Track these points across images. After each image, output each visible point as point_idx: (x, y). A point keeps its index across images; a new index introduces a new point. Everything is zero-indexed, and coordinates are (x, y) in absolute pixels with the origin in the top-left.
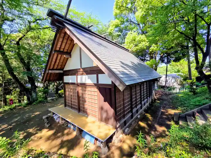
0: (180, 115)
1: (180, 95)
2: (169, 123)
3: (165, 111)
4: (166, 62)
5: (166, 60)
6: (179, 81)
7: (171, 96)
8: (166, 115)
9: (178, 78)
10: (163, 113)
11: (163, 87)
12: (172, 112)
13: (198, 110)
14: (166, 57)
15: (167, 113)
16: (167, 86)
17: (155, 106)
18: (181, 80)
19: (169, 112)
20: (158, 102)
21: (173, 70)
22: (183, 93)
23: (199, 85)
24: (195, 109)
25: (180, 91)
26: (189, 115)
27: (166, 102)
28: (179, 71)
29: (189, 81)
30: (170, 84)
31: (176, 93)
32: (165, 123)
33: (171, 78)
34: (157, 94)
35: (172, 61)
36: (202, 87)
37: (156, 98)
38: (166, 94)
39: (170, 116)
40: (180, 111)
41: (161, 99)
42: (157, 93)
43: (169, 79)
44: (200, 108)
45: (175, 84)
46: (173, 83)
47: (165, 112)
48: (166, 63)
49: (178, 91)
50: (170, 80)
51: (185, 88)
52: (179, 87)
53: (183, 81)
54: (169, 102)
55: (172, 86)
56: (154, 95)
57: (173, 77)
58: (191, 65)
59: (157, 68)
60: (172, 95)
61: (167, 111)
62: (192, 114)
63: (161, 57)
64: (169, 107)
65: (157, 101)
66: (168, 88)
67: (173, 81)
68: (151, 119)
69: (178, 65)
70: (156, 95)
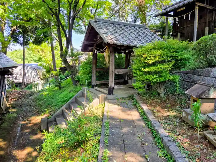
0: (49, 120)
1: (45, 93)
2: (35, 137)
3: (26, 122)
4: (22, 42)
5: (21, 39)
6: (41, 74)
7: (32, 97)
8: (29, 128)
9: (40, 69)
10: (23, 127)
11: (19, 85)
12: (37, 119)
13: (66, 106)
14: (21, 33)
15: (30, 123)
16: (25, 83)
17: (9, 119)
18: (44, 72)
19: (33, 122)
20: (14, 110)
21: (31, 58)
22: (48, 90)
23: (63, 77)
24: (63, 107)
25: (43, 88)
26: (58, 116)
27: (27, 107)
28: (40, 59)
29: (54, 73)
30: (29, 80)
31: (40, 92)
32: (29, 140)
33: (30, 70)
34: (10, 99)
35: (31, 41)
36: (66, 79)
37: (8, 106)
38: (25, 96)
39: (35, 127)
40: (47, 115)
41: (18, 106)
42: (10, 97)
43: (28, 72)
44: (68, 103)
45: (36, 78)
46: (34, 77)
47: (27, 124)
48: (21, 44)
49: (41, 88)
50: (30, 72)
51: (49, 83)
52: (42, 82)
53: (46, 74)
54: (31, 106)
55: (32, 82)
56: (5, 99)
57: (33, 68)
58: (55, 51)
59: (6, 50)
60: (35, 96)
61: (30, 121)
62: (61, 114)
63: (13, 31)
64: (32, 114)
65: (10, 110)
66: (26, 85)
67: (33, 74)
68: (4, 144)
69: (39, 50)
70: (8, 101)
